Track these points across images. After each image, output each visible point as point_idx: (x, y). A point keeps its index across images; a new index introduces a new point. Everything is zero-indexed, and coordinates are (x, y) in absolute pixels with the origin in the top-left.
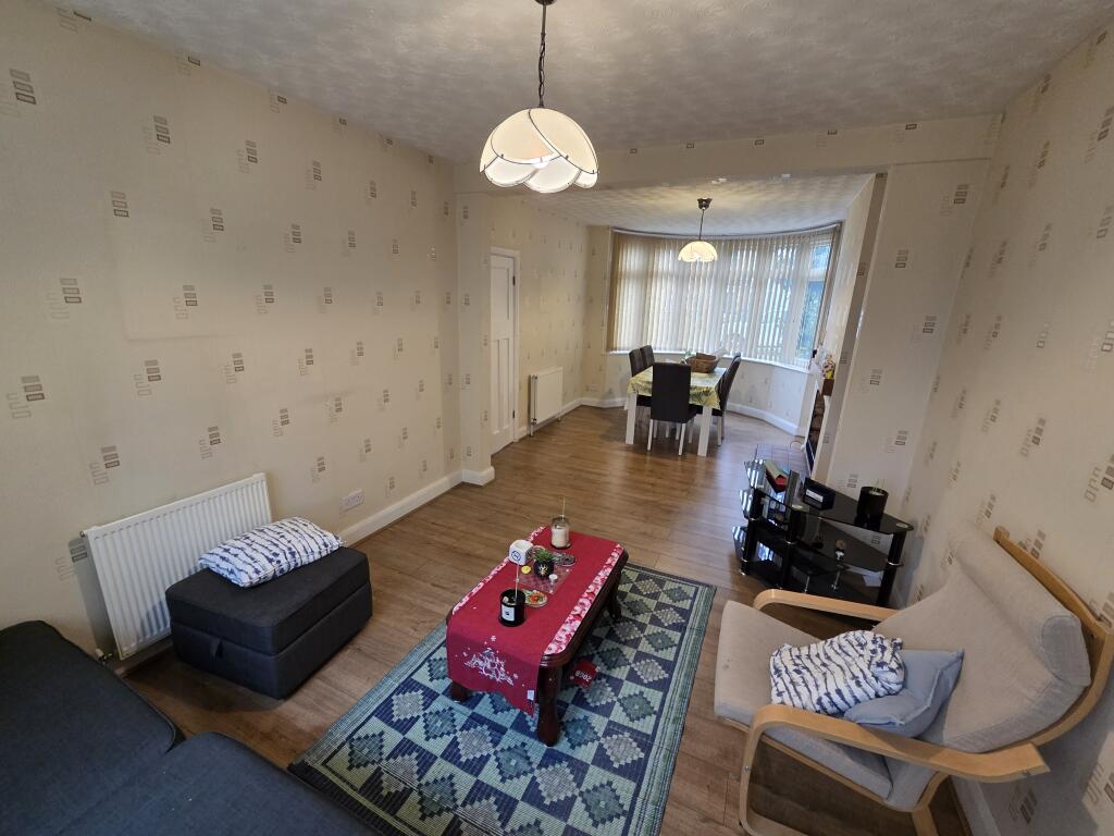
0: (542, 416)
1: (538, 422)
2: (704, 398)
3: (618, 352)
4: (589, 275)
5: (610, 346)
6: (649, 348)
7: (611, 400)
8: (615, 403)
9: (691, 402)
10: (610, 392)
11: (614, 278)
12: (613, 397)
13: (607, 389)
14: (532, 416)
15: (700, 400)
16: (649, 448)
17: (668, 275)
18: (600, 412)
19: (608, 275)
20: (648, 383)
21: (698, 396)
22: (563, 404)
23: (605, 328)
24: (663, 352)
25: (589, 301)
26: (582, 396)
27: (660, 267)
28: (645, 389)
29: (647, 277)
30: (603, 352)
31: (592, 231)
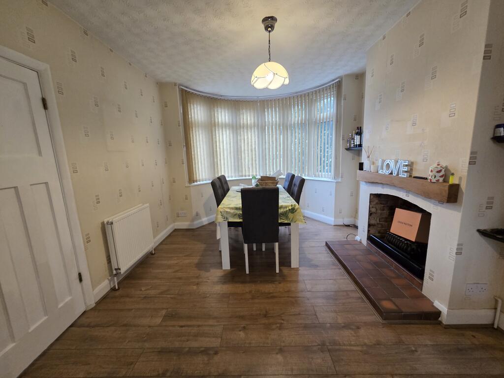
0: (126, 262)
1: (123, 271)
2: (290, 215)
3: (198, 183)
4: (165, 124)
5: (191, 179)
6: (224, 177)
7: (200, 221)
8: (202, 222)
9: (279, 222)
10: (197, 214)
11: (187, 126)
12: (200, 219)
13: (194, 213)
14: (114, 266)
15: (287, 218)
16: (247, 272)
17: (225, 126)
18: (191, 233)
19: (181, 123)
20: (237, 209)
21: (285, 214)
22: (154, 237)
23: (185, 165)
24: (234, 178)
25: (168, 144)
26: (174, 222)
27: (220, 120)
28: (234, 215)
29: (211, 127)
30: (187, 185)
31: (162, 86)
